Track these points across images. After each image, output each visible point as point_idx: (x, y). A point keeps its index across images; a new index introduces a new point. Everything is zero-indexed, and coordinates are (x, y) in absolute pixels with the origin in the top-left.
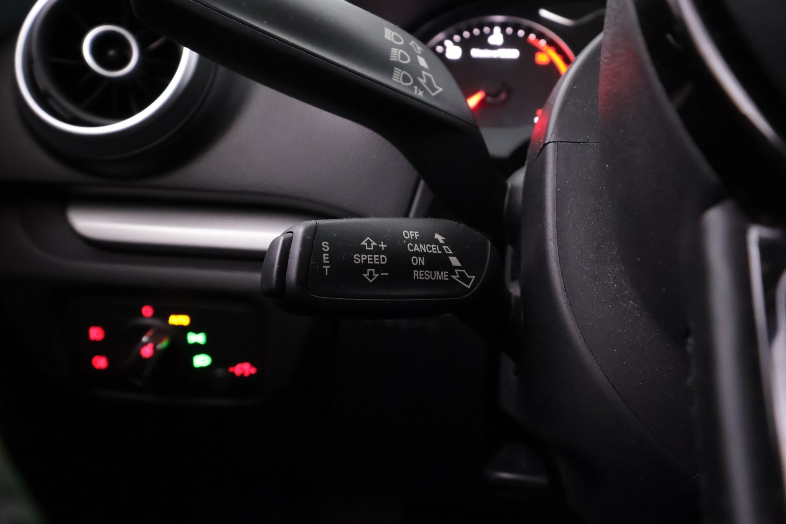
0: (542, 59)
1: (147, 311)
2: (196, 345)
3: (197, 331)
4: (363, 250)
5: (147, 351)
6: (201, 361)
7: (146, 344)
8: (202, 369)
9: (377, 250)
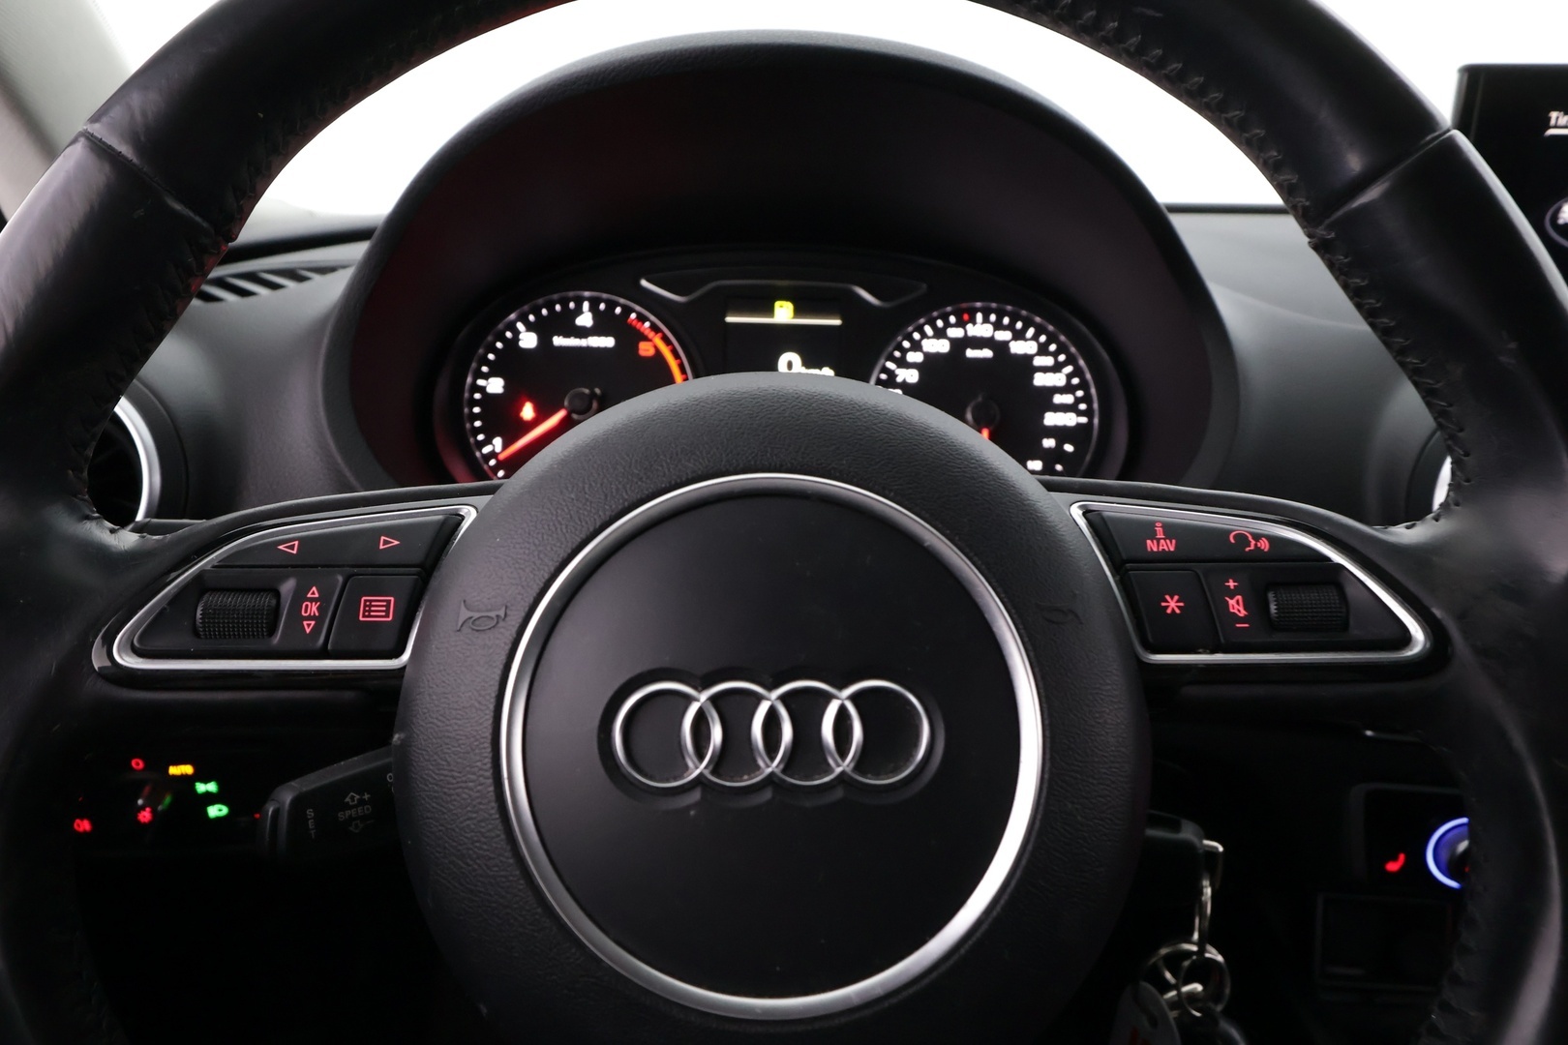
0: (645, 349)
1: (138, 764)
2: (208, 794)
3: (206, 781)
4: (347, 807)
5: (145, 816)
6: (216, 811)
7: (143, 808)
8: (218, 819)
9: (362, 802)
